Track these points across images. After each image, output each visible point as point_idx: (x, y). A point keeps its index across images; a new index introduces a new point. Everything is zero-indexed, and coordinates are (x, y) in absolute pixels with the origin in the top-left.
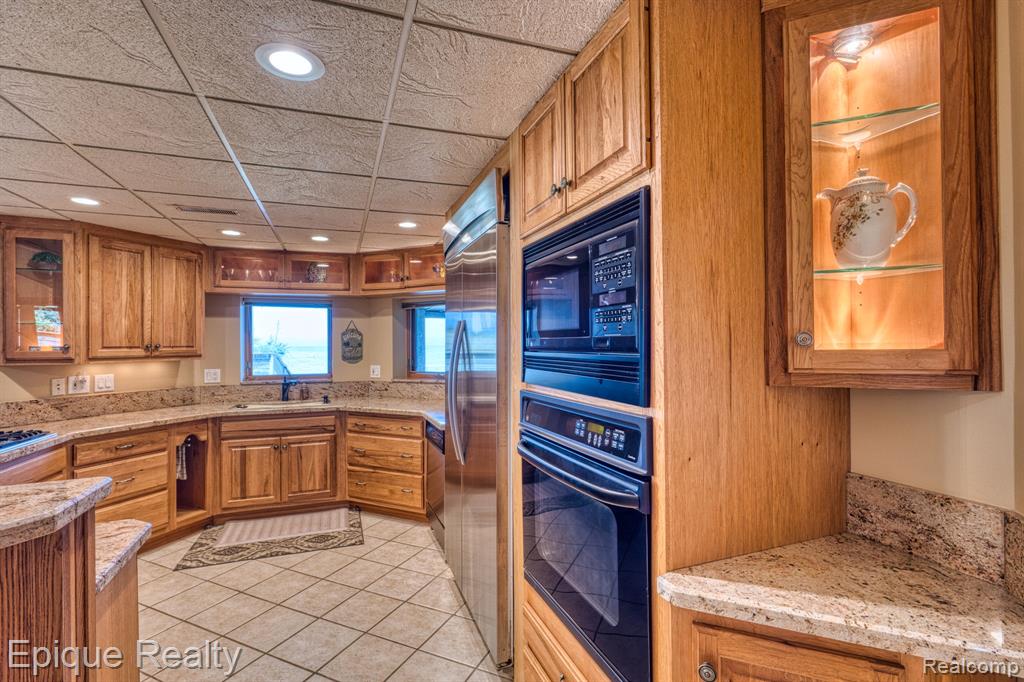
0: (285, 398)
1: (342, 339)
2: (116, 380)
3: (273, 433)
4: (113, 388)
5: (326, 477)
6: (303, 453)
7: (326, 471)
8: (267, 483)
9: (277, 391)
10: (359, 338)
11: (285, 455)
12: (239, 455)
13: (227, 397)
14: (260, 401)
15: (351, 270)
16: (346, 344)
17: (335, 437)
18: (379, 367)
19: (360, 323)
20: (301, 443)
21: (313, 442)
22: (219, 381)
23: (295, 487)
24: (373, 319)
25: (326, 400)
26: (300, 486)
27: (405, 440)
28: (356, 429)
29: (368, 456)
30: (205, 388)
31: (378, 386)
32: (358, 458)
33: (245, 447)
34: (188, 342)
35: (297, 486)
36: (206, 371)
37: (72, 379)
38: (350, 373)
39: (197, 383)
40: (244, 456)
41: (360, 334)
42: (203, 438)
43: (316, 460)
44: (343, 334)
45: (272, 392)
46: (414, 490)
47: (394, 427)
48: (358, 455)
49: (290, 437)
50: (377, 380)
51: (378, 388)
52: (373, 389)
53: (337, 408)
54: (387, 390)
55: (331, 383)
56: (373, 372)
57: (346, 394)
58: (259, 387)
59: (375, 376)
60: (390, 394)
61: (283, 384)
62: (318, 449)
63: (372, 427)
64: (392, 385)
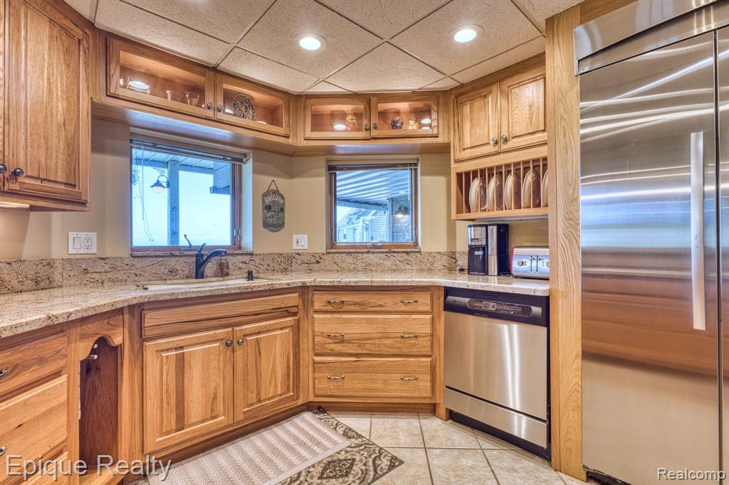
0: (199, 274)
1: (264, 202)
3: (224, 322)
5: (288, 375)
6: (262, 347)
7: (288, 367)
8: (215, 399)
9: (186, 265)
10: (282, 202)
11: (239, 353)
12: (173, 362)
13: (109, 275)
14: (162, 279)
15: (291, 112)
16: (268, 208)
17: (298, 321)
18: (306, 236)
19: (282, 184)
20: (259, 333)
21: (273, 330)
22: (94, 250)
23: (252, 397)
24: (296, 180)
25: (250, 276)
26: (258, 394)
27: (407, 316)
28: (329, 308)
29: (349, 342)
30: (70, 262)
31: (306, 259)
32: (333, 346)
33: (182, 348)
34: (67, 176)
35: (254, 395)
36: (72, 235)
38: (275, 244)
40: (181, 362)
41: (283, 198)
42: (117, 340)
43: (278, 356)
44: (265, 195)
45: (178, 267)
46: (421, 377)
47: (389, 301)
48: (331, 341)
49: (244, 327)
50: (304, 251)
51: (306, 261)
52: (299, 262)
53: (303, 283)
54: (319, 262)
55: (251, 254)
56: (297, 242)
57: (268, 268)
58: (160, 259)
59: (301, 248)
60: (323, 267)
61: (197, 255)
62: (279, 339)
63: (355, 304)
64: (326, 257)
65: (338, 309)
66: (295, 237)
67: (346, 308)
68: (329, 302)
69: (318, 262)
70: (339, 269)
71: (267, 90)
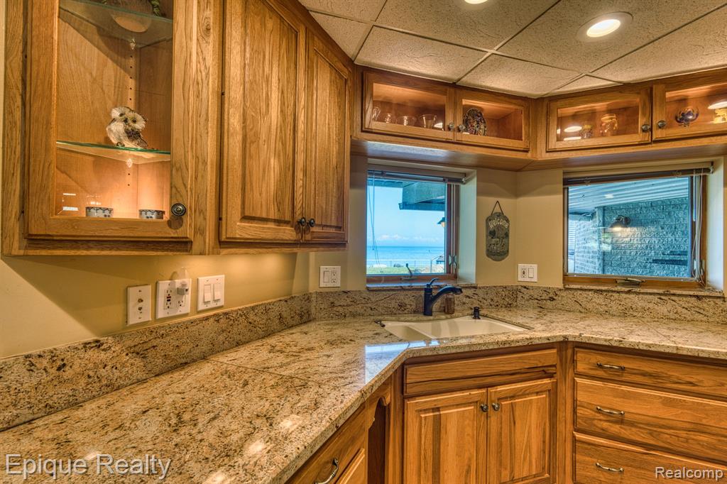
0: (428, 311)
1: (488, 226)
2: (228, 286)
3: (478, 381)
4: (221, 303)
5: (544, 451)
6: (517, 413)
7: (545, 442)
8: (469, 471)
9: (414, 299)
10: (506, 226)
11: (493, 420)
12: (430, 423)
13: (350, 309)
14: (394, 315)
16: (493, 233)
17: (556, 384)
18: (535, 266)
19: (507, 204)
20: (513, 397)
21: (528, 394)
22: (339, 284)
23: (506, 474)
24: (523, 201)
25: (476, 313)
26: (512, 471)
28: (601, 373)
29: (632, 424)
30: (322, 295)
31: (535, 294)
32: (605, 425)
33: (438, 409)
34: (337, 220)
35: (508, 472)
36: (323, 268)
37: (164, 286)
39: (312, 288)
40: (438, 422)
41: (507, 221)
42: (387, 400)
43: (533, 426)
44: (488, 220)
45: (407, 301)
48: (602, 417)
49: (500, 388)
50: (532, 284)
51: (536, 296)
52: (526, 297)
53: (565, 337)
54: (554, 299)
55: (475, 288)
56: (524, 273)
57: (492, 303)
58: (391, 293)
59: (529, 280)
60: (560, 306)
61: (426, 290)
62: (534, 406)
63: (644, 374)
64: (564, 294)
65: (616, 376)
66: (521, 266)
67: (627, 377)
68: (600, 366)
69: (552, 299)
70: (583, 310)
71: (506, 99)
